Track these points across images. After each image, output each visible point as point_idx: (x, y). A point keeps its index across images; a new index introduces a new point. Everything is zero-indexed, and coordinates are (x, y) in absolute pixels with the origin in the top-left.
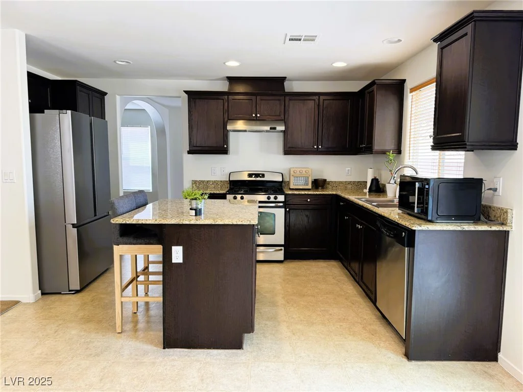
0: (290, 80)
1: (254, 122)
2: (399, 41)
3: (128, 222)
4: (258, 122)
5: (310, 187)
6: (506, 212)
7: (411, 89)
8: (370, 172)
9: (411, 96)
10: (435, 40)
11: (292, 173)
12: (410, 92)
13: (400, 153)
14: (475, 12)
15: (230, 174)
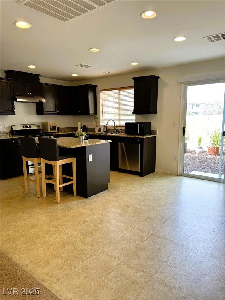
1: (27, 97)
2: (109, 73)
3: (77, 147)
4: (29, 97)
5: (56, 131)
6: (156, 131)
7: (101, 90)
8: (79, 123)
9: (101, 93)
10: (133, 78)
11: (49, 124)
12: (101, 91)
13: (97, 115)
14: (153, 75)
15: (12, 127)
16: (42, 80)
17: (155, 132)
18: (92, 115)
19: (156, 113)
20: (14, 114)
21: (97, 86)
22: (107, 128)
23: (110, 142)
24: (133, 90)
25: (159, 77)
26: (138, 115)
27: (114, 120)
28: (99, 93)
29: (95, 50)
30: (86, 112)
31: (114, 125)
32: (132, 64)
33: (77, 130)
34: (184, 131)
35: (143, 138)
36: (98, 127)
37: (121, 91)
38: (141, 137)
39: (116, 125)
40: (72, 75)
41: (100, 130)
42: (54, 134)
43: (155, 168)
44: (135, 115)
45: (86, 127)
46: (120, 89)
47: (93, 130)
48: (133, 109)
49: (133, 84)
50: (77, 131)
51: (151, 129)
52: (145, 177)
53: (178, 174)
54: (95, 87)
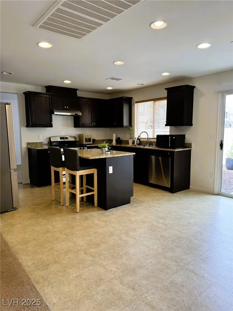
0: (79, 91)
1: (64, 111)
2: (143, 84)
3: (96, 158)
4: (66, 111)
5: (91, 143)
6: (191, 144)
7: (136, 102)
8: (114, 135)
9: (136, 104)
10: (166, 89)
12: (136, 103)
13: (131, 127)
14: (187, 85)
15: (50, 138)
16: (79, 94)
17: (189, 146)
18: (126, 127)
19: (191, 125)
20: (51, 126)
21: (132, 98)
22: (141, 140)
23: (133, 154)
24: (167, 101)
25: (194, 87)
26: (173, 127)
27: (147, 132)
28: (134, 105)
29: (119, 63)
30: (120, 125)
31: (147, 137)
32: (163, 74)
34: (221, 145)
35: (174, 152)
36: (132, 139)
37: (156, 102)
38: (172, 150)
39: (149, 137)
40: (107, 88)
41: (133, 142)
42: (88, 146)
43: (189, 185)
44: (169, 127)
45: (121, 139)
46: (155, 100)
47: (127, 142)
48: (166, 120)
49: (166, 95)
50: (112, 143)
51: (185, 142)
52: (176, 193)
53: (215, 193)
54: (130, 99)
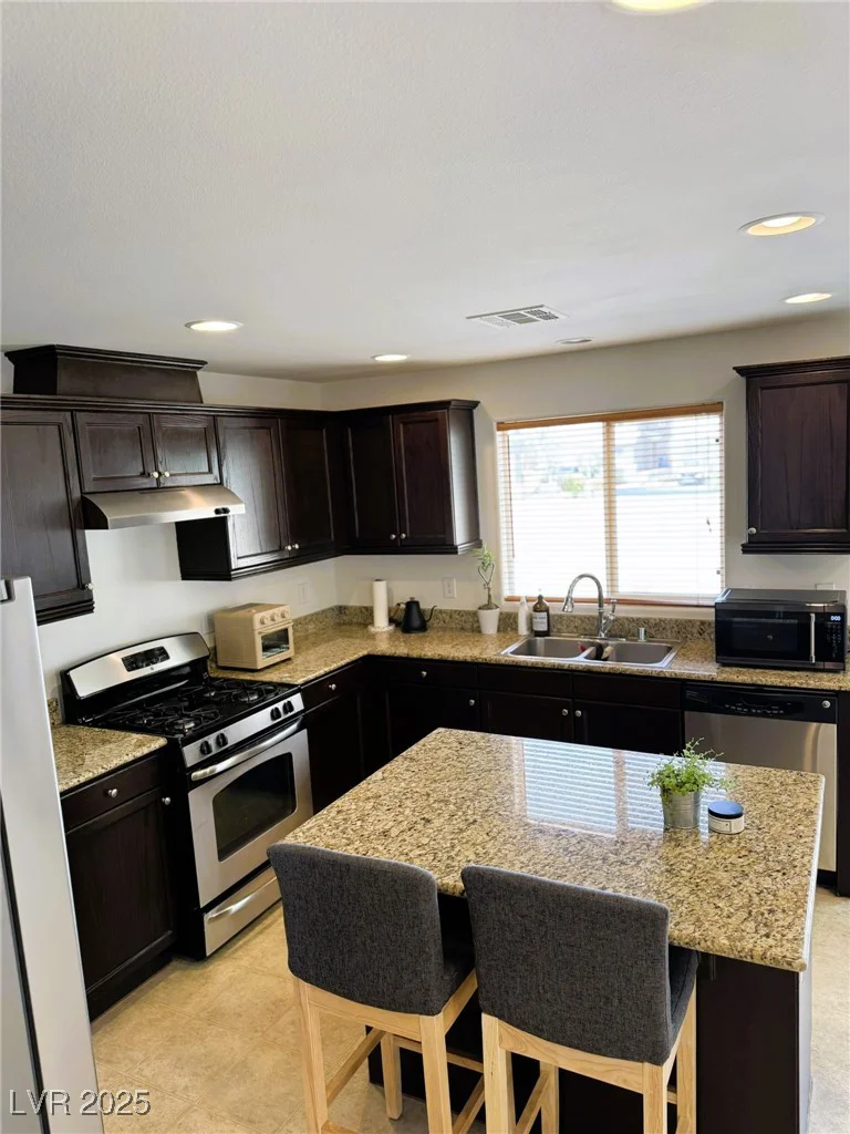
0: (214, 371)
4: (160, 495)
5: (290, 653)
7: (498, 423)
8: (380, 590)
9: (500, 437)
10: (740, 370)
11: (257, 626)
12: (499, 429)
13: (482, 545)
16: (210, 390)
18: (468, 552)
20: (84, 605)
21: (476, 404)
22: (551, 612)
28: (492, 438)
31: (594, 596)
32: (789, 301)
33: (372, 623)
36: (497, 607)
37: (621, 429)
39: (607, 597)
40: (377, 359)
41: (507, 623)
45: (425, 609)
47: (473, 627)
50: (372, 629)
54: (468, 409)
